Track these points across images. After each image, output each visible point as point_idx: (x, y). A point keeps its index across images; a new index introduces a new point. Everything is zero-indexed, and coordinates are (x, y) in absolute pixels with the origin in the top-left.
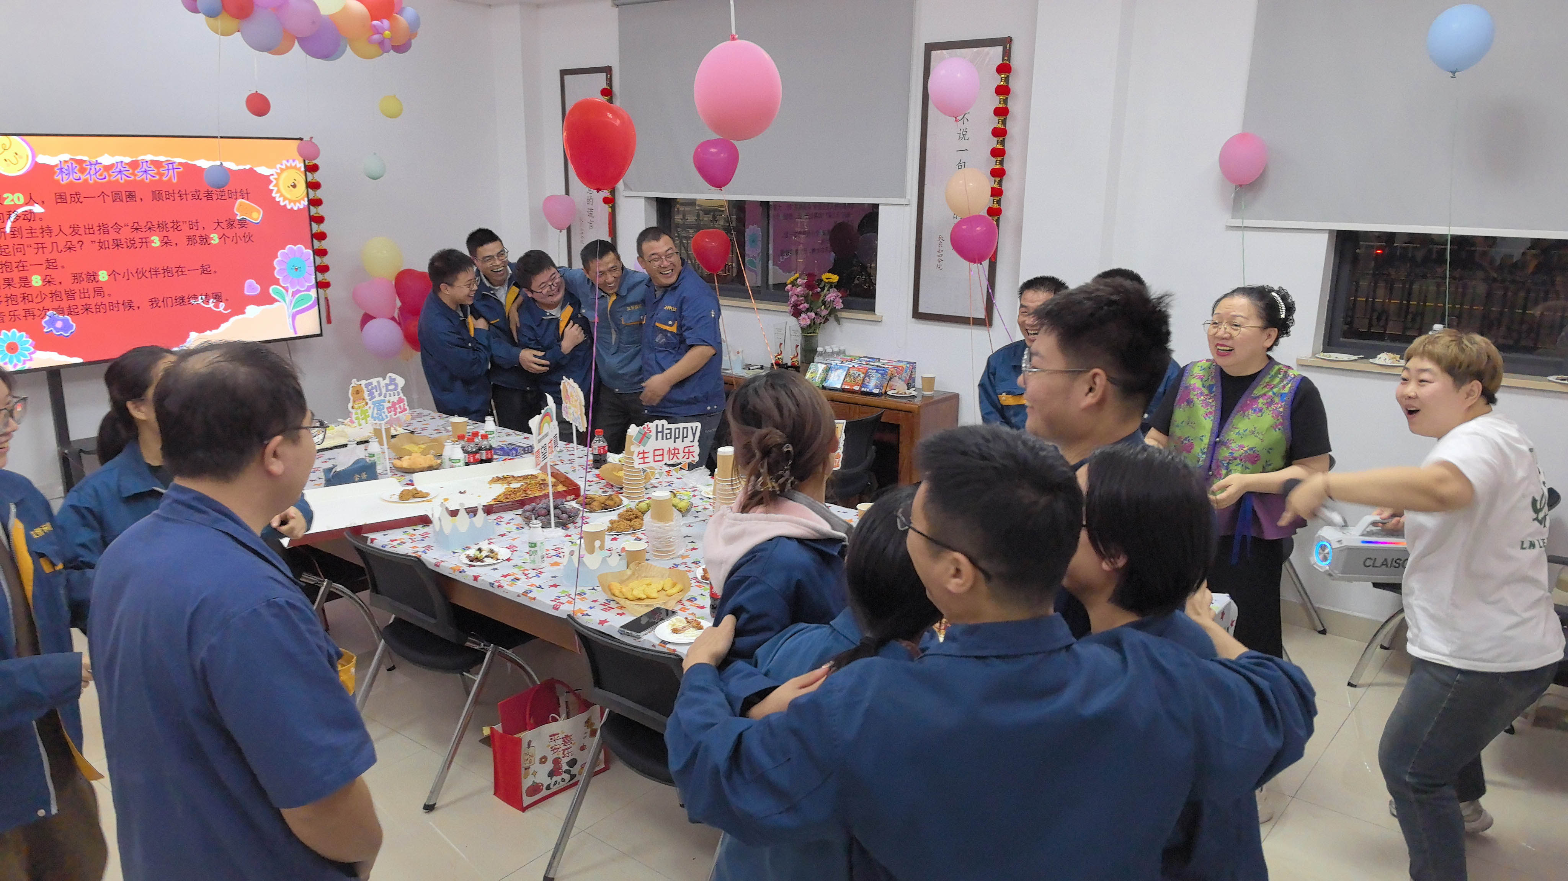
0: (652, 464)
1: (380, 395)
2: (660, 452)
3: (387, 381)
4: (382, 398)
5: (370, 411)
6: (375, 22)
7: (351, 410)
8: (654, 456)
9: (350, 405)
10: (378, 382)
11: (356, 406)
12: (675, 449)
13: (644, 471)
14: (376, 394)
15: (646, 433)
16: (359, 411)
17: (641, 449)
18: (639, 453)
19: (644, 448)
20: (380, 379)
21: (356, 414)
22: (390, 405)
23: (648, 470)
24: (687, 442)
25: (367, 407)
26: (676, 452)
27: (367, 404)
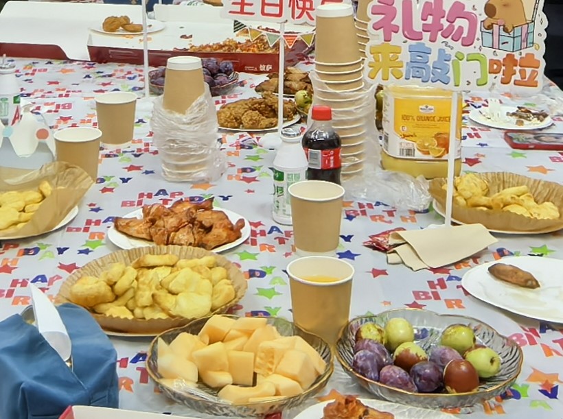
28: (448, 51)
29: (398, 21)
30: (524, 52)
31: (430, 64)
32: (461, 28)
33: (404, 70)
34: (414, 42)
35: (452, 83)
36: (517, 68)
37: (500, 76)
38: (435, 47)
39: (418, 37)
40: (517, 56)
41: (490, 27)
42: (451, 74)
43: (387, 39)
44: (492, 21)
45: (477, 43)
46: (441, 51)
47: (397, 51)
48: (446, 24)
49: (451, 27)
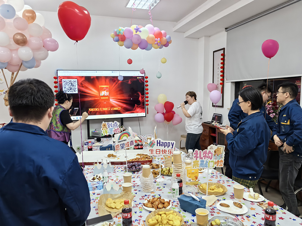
0: (155, 155)
1: (111, 127)
2: (159, 151)
3: (114, 123)
4: (112, 127)
5: (108, 131)
6: (156, 39)
7: (102, 130)
8: (156, 152)
9: (102, 129)
10: (111, 123)
11: (103, 129)
12: (165, 150)
13: (151, 157)
14: (110, 126)
15: (153, 143)
16: (104, 131)
17: (151, 148)
18: (150, 150)
19: (152, 148)
20: (112, 122)
21: (103, 131)
22: (115, 130)
23: (153, 157)
24: (170, 148)
25: (107, 130)
26: (165, 151)
27: (107, 129)
28: (208, 161)
29: (198, 156)
30: (221, 159)
31: (204, 164)
32: (210, 156)
33: (199, 165)
34: (201, 160)
35: (208, 167)
36: (219, 163)
37: (216, 165)
38: (205, 160)
39: (202, 158)
40: (219, 161)
41: (215, 155)
42: (208, 165)
43: (196, 160)
44: (215, 154)
45: (213, 159)
46: (206, 161)
47: (198, 162)
48: (207, 155)
49: (208, 156)
